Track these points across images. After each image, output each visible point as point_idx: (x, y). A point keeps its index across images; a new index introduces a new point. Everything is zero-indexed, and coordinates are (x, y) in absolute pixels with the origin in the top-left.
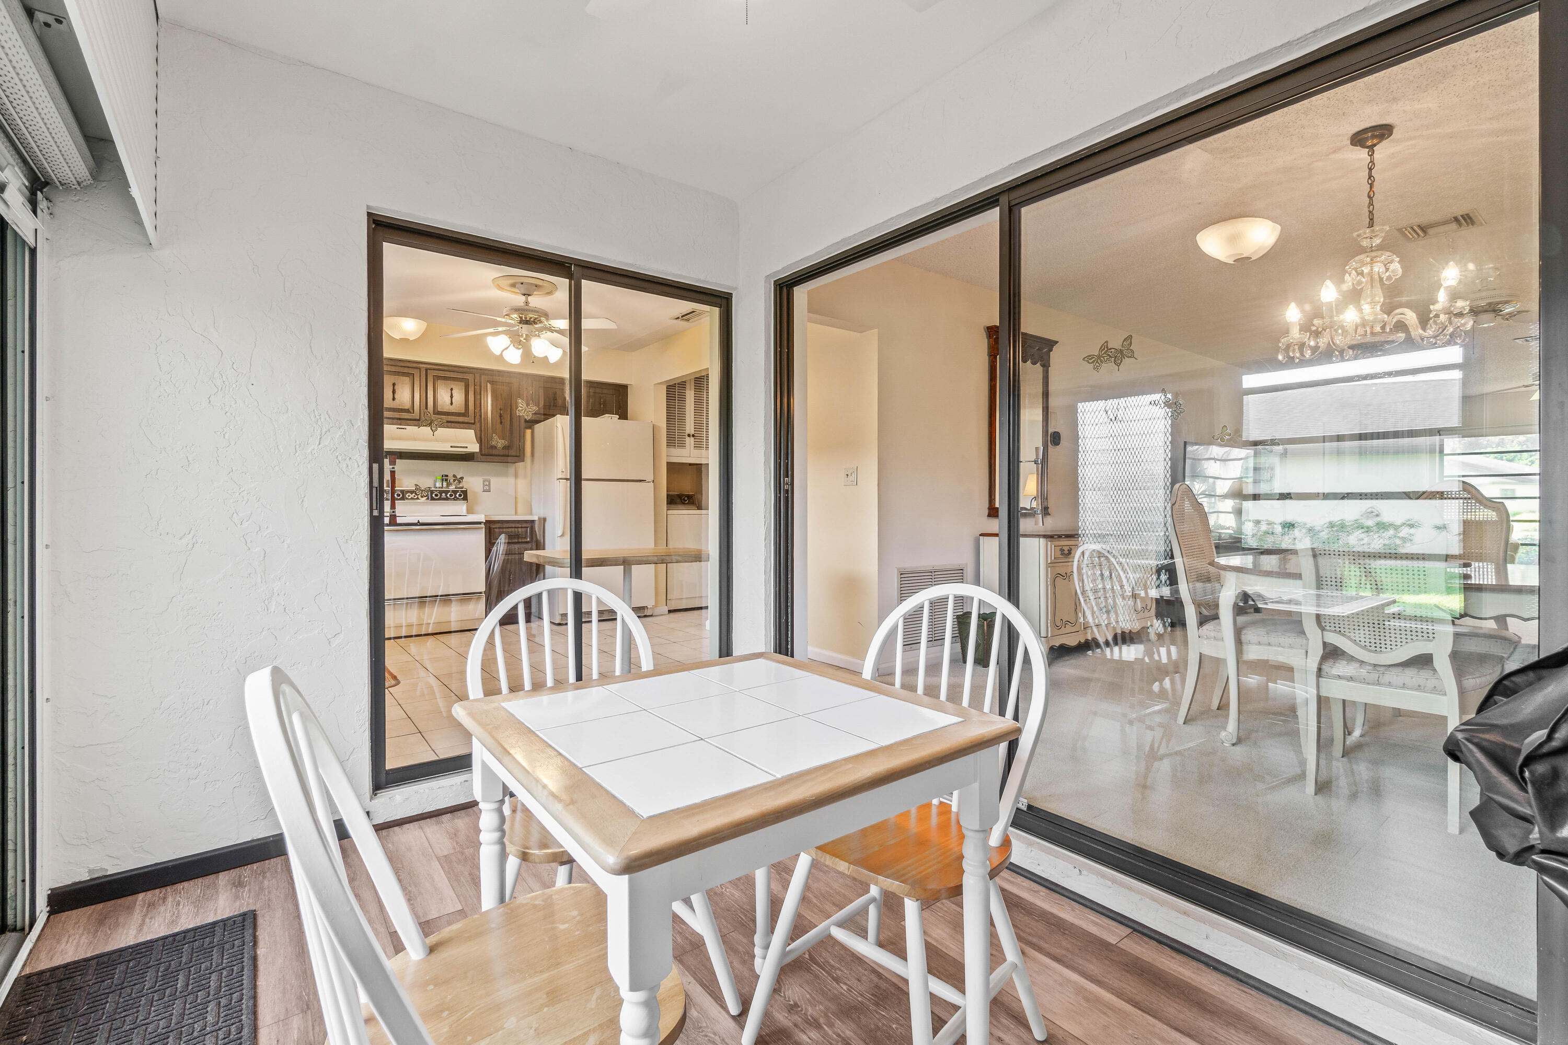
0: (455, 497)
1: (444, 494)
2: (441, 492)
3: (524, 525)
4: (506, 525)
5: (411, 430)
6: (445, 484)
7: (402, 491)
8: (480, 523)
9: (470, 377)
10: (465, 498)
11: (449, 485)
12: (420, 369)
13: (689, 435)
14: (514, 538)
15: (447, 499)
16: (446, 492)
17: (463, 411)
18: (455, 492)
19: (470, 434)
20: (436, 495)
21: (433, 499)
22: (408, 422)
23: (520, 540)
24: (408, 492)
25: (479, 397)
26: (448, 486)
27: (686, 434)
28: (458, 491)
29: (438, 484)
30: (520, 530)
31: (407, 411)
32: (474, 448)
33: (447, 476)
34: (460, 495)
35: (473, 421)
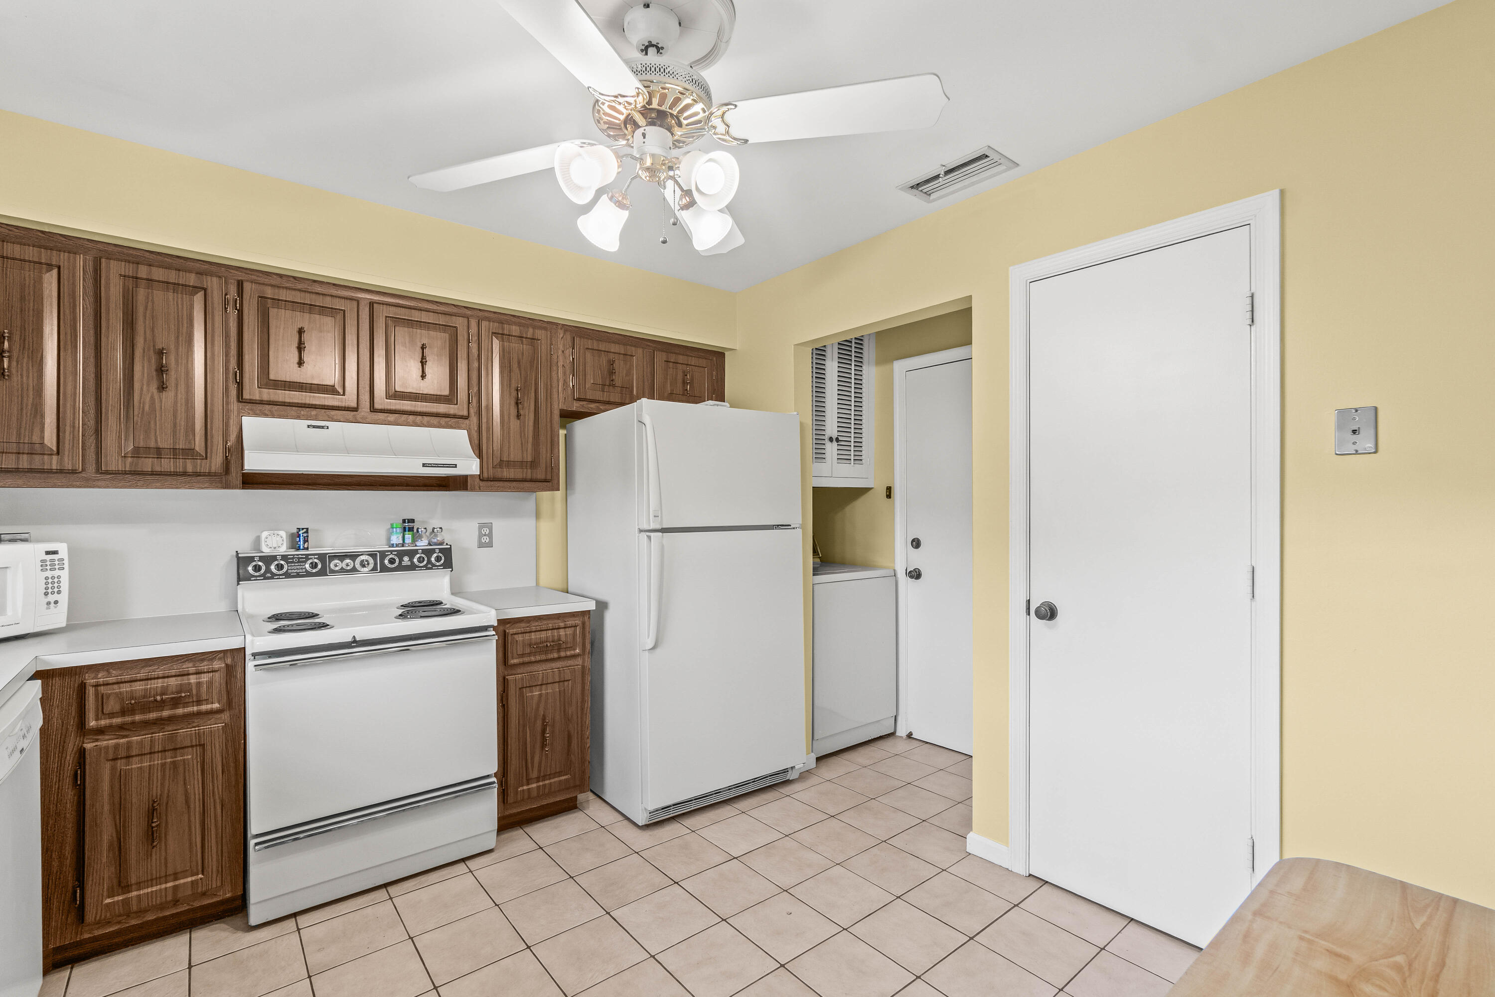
0: (429, 562)
1: (406, 559)
2: (401, 554)
3: (570, 622)
4: (534, 626)
5: (338, 429)
6: (408, 537)
7: (322, 557)
8: (485, 628)
9: (459, 323)
10: (448, 564)
11: (416, 537)
12: (358, 301)
13: (831, 439)
14: (552, 651)
15: (412, 567)
16: (411, 554)
17: (446, 392)
18: (428, 553)
19: (460, 437)
20: (392, 561)
21: (384, 569)
22: (333, 413)
23: (563, 654)
24: (334, 557)
25: (476, 365)
26: (414, 540)
27: (826, 437)
28: (433, 551)
29: (396, 539)
30: (562, 632)
31: (330, 390)
32: (470, 466)
33: (413, 521)
34: (438, 559)
35: (465, 413)
